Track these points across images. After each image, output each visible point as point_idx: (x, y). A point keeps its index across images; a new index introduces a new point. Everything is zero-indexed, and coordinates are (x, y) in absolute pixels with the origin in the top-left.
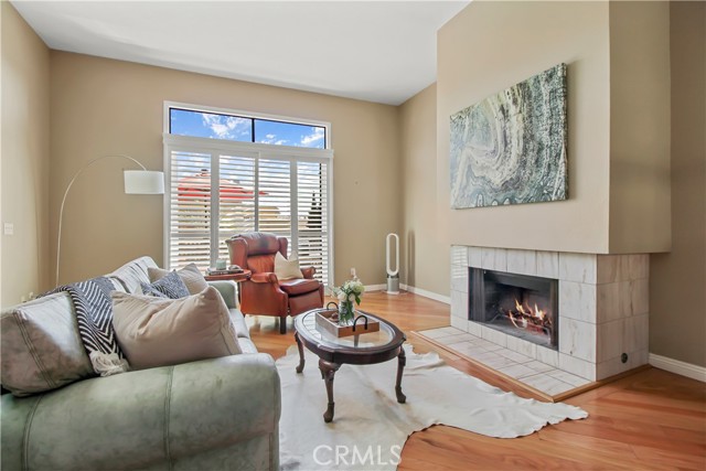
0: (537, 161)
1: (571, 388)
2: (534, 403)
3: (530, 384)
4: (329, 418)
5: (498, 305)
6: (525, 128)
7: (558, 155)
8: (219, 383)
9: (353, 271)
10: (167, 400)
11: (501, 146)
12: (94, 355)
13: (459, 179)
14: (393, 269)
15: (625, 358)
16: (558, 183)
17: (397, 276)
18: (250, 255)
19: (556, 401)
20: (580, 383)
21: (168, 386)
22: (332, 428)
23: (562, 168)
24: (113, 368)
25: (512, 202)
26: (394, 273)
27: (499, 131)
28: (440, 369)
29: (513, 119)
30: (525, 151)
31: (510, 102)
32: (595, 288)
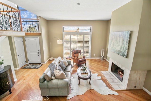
0: (123, 49)
1: (120, 89)
2: (111, 90)
3: (113, 87)
4: (79, 84)
5: (117, 70)
6: (123, 41)
7: (126, 49)
8: (62, 83)
9: (95, 55)
10: (58, 84)
11: (118, 43)
12: (53, 77)
13: (112, 46)
14: (103, 55)
15: (135, 87)
16: (126, 54)
17: (103, 57)
18: (75, 54)
19: (115, 91)
20: (124, 89)
21: (58, 82)
22: (79, 86)
23: (127, 52)
24: (54, 79)
25: (119, 54)
26: (103, 56)
27: (118, 40)
28: (100, 80)
29: (121, 38)
30: (122, 46)
31: (121, 35)
32: (129, 75)
